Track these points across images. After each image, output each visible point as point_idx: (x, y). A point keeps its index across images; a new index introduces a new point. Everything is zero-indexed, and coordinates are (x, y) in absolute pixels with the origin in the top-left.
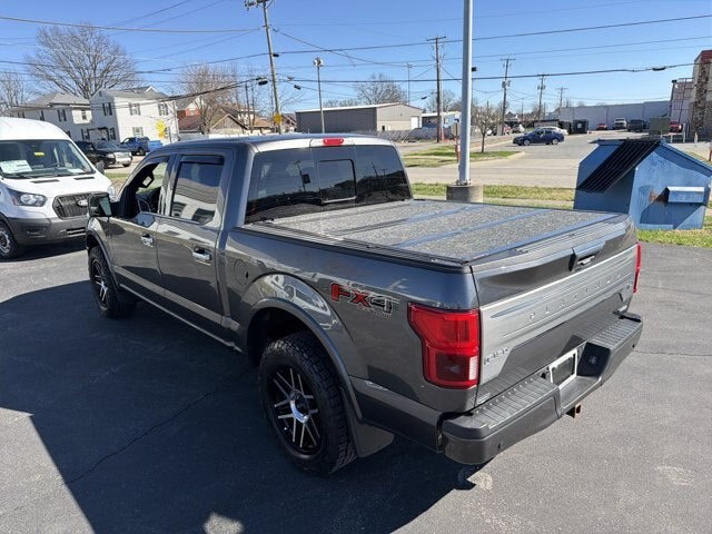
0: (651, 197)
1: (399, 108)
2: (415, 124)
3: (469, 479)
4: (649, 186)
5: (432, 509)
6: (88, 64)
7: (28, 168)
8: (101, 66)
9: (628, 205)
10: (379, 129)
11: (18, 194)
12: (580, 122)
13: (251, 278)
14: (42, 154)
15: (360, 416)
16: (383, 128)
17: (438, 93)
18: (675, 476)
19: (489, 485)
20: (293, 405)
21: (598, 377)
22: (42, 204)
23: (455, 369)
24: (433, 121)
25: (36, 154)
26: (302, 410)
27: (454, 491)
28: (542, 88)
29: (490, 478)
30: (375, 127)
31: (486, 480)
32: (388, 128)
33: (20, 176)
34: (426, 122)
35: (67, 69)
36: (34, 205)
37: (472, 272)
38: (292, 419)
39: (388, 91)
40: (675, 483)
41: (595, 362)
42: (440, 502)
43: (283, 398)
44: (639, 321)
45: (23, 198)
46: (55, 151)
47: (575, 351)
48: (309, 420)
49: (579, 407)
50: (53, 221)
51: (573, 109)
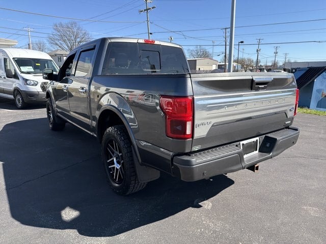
0: (322, 95)
1: (207, 60)
2: (214, 67)
3: (200, 204)
4: (321, 90)
5: (177, 215)
6: (73, 39)
7: (32, 70)
8: (78, 40)
9: (311, 98)
10: (197, 69)
11: (26, 80)
12: (294, 69)
13: (100, 97)
14: (39, 65)
15: (140, 161)
16: (199, 69)
17: (226, 53)
18: (313, 212)
19: (210, 207)
20: (115, 160)
21: (270, 153)
22: (36, 85)
23: (179, 128)
24: (223, 67)
25: (37, 64)
26: (118, 162)
27: (190, 208)
28: (276, 53)
29: (211, 204)
30: (195, 68)
31: (209, 205)
32: (202, 69)
33: (29, 73)
34: (220, 67)
35: (64, 41)
36: (33, 85)
37: (190, 77)
38: (114, 167)
39: (203, 53)
40: (312, 215)
41: (268, 146)
42: (182, 212)
43: (111, 157)
44: (297, 130)
45: (28, 82)
46: (46, 65)
47: (258, 138)
48: (121, 167)
49: (258, 167)
50: (40, 93)
51: (291, 63)
